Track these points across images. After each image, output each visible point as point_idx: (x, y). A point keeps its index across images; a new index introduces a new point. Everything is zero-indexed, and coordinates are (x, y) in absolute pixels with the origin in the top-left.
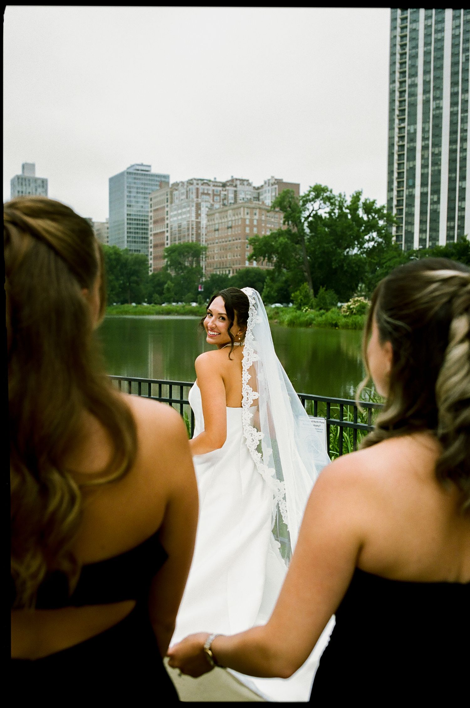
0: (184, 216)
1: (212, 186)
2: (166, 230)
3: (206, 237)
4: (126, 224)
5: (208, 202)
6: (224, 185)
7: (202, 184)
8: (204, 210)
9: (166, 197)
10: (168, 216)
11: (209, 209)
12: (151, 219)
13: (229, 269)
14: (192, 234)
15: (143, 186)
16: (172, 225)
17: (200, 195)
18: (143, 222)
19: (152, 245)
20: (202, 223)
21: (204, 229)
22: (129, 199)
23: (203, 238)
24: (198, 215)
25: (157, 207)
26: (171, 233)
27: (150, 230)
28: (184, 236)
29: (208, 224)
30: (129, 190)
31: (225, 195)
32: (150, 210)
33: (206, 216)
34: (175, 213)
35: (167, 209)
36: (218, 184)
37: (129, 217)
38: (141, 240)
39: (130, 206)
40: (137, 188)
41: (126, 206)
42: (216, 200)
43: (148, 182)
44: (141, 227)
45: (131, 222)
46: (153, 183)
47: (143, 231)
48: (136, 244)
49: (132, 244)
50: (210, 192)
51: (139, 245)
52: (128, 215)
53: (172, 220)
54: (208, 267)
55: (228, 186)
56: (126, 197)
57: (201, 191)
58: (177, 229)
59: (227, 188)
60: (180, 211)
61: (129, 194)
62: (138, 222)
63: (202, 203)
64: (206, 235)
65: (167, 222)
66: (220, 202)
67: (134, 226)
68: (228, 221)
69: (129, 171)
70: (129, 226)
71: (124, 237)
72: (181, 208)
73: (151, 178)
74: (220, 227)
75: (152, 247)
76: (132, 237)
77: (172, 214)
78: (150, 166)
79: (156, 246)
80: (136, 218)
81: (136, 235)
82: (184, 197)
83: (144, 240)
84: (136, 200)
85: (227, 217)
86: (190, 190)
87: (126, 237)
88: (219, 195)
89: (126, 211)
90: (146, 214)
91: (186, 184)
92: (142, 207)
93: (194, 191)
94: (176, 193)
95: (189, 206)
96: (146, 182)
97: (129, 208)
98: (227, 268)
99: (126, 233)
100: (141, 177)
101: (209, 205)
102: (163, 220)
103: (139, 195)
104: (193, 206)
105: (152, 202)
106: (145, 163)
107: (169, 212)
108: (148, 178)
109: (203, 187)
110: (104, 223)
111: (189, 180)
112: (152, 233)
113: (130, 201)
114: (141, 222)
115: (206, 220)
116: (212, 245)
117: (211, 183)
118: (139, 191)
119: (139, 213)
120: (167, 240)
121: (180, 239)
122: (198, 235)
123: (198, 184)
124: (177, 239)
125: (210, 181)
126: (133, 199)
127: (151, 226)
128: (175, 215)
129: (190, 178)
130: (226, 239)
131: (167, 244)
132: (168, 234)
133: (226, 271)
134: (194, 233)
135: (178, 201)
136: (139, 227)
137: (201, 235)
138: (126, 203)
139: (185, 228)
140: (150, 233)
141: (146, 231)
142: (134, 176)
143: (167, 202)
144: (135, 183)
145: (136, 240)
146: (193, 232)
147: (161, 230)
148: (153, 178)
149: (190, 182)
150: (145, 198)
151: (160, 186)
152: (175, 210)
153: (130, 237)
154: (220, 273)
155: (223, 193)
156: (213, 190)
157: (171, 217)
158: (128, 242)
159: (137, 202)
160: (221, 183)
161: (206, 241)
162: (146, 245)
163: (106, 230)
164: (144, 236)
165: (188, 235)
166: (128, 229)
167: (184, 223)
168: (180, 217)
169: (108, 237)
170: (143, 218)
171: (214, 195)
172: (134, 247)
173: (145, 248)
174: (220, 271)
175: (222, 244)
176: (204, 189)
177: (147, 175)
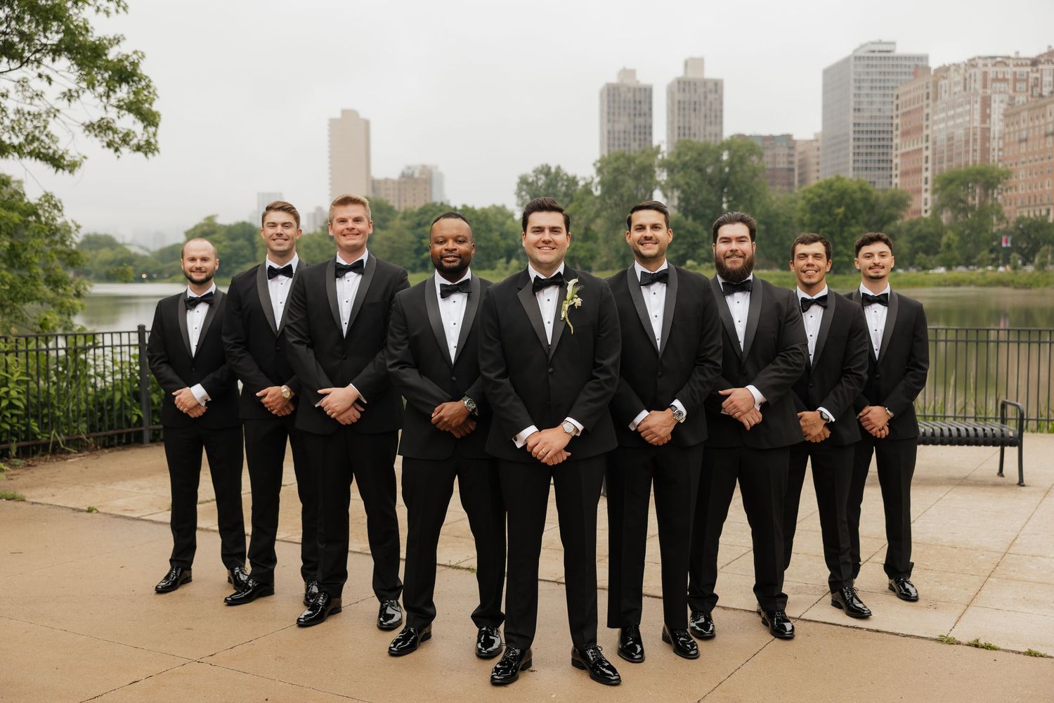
0: (959, 121)
1: (1011, 65)
2: (924, 145)
3: (1001, 153)
4: (851, 141)
5: (1004, 92)
6: (1035, 62)
7: (995, 65)
8: (997, 109)
9: (925, 91)
10: (930, 122)
11: (1009, 104)
12: (897, 129)
13: (1048, 206)
14: (975, 150)
15: (882, 77)
16: (936, 137)
17: (989, 83)
18: (882, 136)
19: (898, 172)
20: (992, 130)
21: (997, 139)
22: (857, 99)
23: (995, 156)
24: (985, 117)
25: (908, 109)
26: (934, 150)
27: (894, 147)
28: (959, 154)
29: (1007, 131)
30: (858, 85)
31: (1037, 79)
32: (894, 114)
33: (1002, 117)
34: (942, 115)
35: (926, 111)
36: (1024, 62)
37: (857, 129)
38: (877, 165)
39: (859, 110)
40: (872, 80)
41: (852, 111)
42: (1020, 88)
43: (891, 70)
44: (877, 143)
45: (861, 136)
46: (899, 70)
47: (881, 150)
48: (868, 172)
49: (861, 173)
50: (1009, 76)
51: (873, 173)
52: (855, 124)
53: (935, 128)
54: (1005, 205)
55: (1044, 63)
56: (852, 96)
57: (991, 76)
58: (945, 143)
59: (1040, 67)
60: (951, 113)
61: (857, 92)
62: (873, 136)
63: (993, 97)
64: (1000, 150)
65: (925, 132)
66: (1027, 90)
67: (865, 143)
68: (1046, 124)
69: (860, 54)
70: (857, 143)
71: (848, 162)
72: (954, 108)
73: (895, 62)
74: (1031, 135)
75: (898, 175)
76: (862, 161)
77: (935, 118)
78: (893, 43)
79: (905, 174)
80: (869, 128)
81: (869, 158)
82: (959, 88)
83: (885, 164)
84: (870, 99)
85: (1044, 116)
86: (970, 77)
87: (851, 162)
88: (1027, 80)
89: (851, 118)
90: (886, 121)
91: (963, 66)
92: (880, 110)
93: (979, 77)
94: (943, 82)
95: (969, 103)
96: (887, 70)
97: (857, 114)
98: (1044, 205)
99: (851, 155)
100: (878, 62)
101: (1005, 97)
102: (920, 129)
103: (874, 92)
104: (976, 102)
105: (899, 102)
106: (884, 40)
107: (930, 116)
108: (891, 62)
109: (995, 69)
110: (812, 141)
111: (969, 60)
112: (899, 152)
113: (859, 103)
114: (877, 136)
115: (1001, 124)
116: (1014, 167)
117: (1011, 62)
118: (874, 85)
119: (874, 121)
120: (927, 162)
121: (950, 160)
122: (985, 151)
123: (985, 65)
124: (945, 158)
125: (1009, 58)
126: (864, 99)
127: (897, 141)
128: (943, 120)
129: (971, 56)
130: (1042, 156)
131: (927, 169)
132: (929, 153)
133: (1040, 211)
134: (978, 147)
135: (947, 96)
136: (873, 143)
137: (991, 150)
138: (852, 105)
139: (961, 141)
140: (894, 152)
141: (885, 150)
142: (866, 62)
143: (928, 98)
144: (868, 73)
145: (869, 165)
146: (975, 147)
147: (916, 147)
148: (899, 62)
149: (972, 63)
150: (884, 95)
151: (915, 74)
152: (943, 110)
153: (858, 161)
154: (1029, 214)
155: (1032, 76)
156: (1015, 73)
157: (935, 123)
158: (854, 169)
159: (872, 103)
160: (1025, 59)
161: (999, 161)
162: (886, 173)
163: (816, 153)
164: (881, 158)
165: (967, 152)
166: (854, 148)
167: (960, 133)
168: (951, 123)
169: (818, 164)
170: (881, 129)
171: (1016, 80)
172: (865, 177)
173: (883, 178)
174: (1029, 212)
175: (1034, 163)
176: (997, 73)
177: (889, 58)
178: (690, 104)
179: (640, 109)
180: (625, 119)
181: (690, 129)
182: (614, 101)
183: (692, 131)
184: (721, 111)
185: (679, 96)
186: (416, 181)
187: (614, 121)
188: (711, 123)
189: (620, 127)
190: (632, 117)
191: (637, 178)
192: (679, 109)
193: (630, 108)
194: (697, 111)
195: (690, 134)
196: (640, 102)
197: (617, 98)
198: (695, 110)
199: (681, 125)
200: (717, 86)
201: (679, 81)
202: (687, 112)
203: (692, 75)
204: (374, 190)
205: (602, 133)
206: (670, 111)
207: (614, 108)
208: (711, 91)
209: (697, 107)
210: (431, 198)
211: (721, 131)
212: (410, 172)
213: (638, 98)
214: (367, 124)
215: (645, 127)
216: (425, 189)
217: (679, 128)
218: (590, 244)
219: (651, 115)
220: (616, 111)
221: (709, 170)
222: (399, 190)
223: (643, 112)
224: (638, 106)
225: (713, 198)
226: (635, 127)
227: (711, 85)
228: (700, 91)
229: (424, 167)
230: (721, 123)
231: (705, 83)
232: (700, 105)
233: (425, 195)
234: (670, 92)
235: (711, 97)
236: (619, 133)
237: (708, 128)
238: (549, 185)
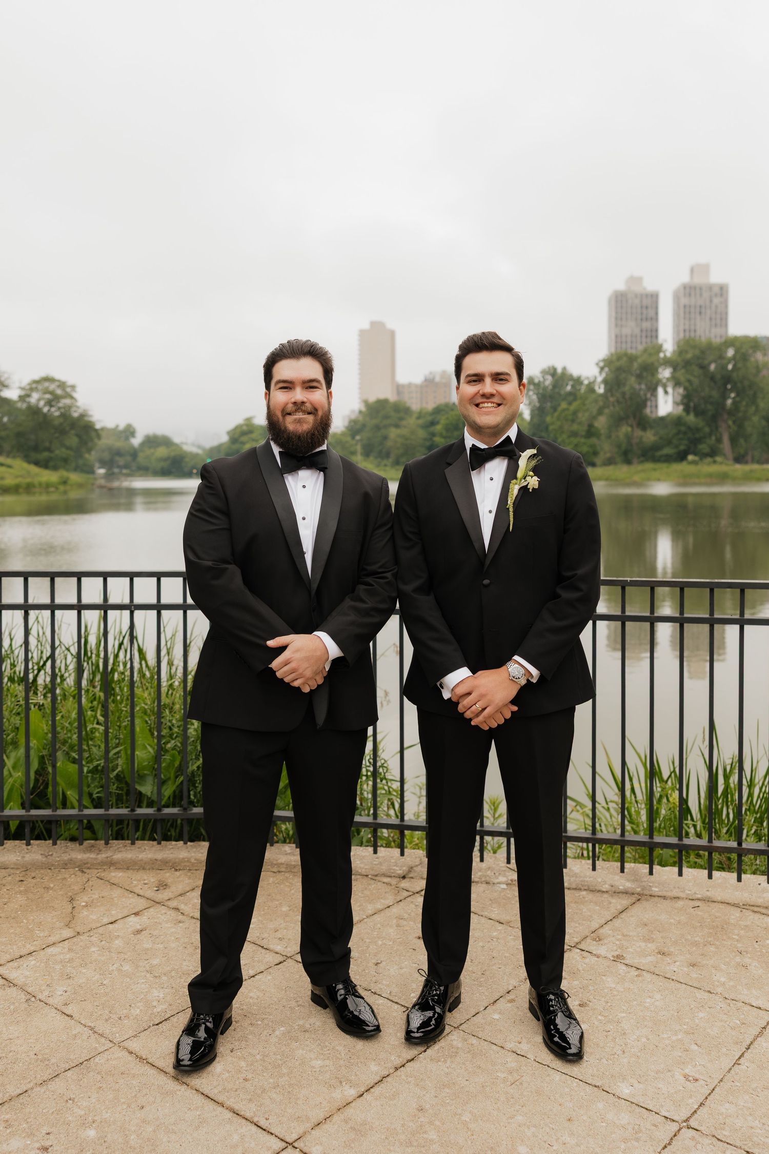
178: (696, 308)
179: (647, 313)
180: (632, 324)
181: (695, 331)
182: (622, 307)
183: (698, 334)
184: (726, 313)
185: (684, 301)
186: (438, 385)
187: (622, 326)
188: (716, 325)
189: (626, 331)
190: (639, 322)
191: (639, 377)
192: (685, 313)
193: (637, 313)
194: (703, 315)
195: (695, 337)
196: (647, 308)
197: (624, 304)
198: (700, 313)
199: (687, 327)
200: (722, 291)
201: (685, 287)
202: (693, 315)
203: (698, 280)
204: (400, 392)
205: (610, 337)
206: (676, 315)
207: (622, 313)
208: (716, 295)
209: (703, 310)
212: (433, 377)
213: (644, 303)
214: (392, 334)
215: (651, 331)
216: (445, 392)
217: (685, 331)
218: (594, 440)
219: (657, 320)
220: (624, 316)
221: (713, 367)
222: (422, 394)
223: (649, 316)
224: (645, 311)
225: (715, 394)
226: (642, 331)
227: (716, 290)
228: (706, 295)
230: (726, 326)
231: (710, 287)
232: (705, 307)
233: (445, 397)
234: (676, 297)
235: (716, 301)
236: (626, 336)
237: (713, 330)
238: (555, 385)
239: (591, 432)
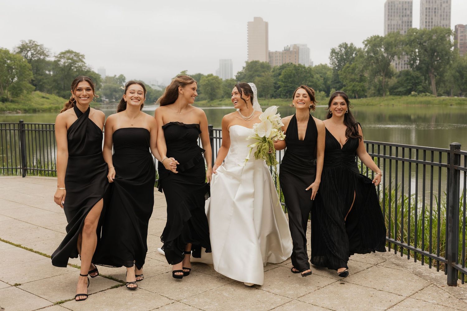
178: (432, 9)
179: (406, 13)
180: (398, 18)
181: (432, 22)
182: (392, 9)
183: (433, 24)
184: (450, 12)
185: (426, 5)
186: (291, 52)
187: (391, 20)
188: (444, 19)
189: (393, 22)
190: (401, 17)
192: (426, 12)
193: (400, 12)
194: (436, 14)
195: (432, 25)
196: (406, 9)
197: (393, 7)
198: (435, 12)
199: (428, 21)
202: (431, 14)
204: (270, 57)
205: (385, 26)
206: (422, 13)
207: (391, 12)
208: (444, 2)
209: (436, 10)
210: (298, 61)
211: (450, 23)
212: (288, 48)
213: (404, 8)
214: (267, 24)
215: (408, 22)
216: (295, 56)
217: (426, 22)
219: (411, 16)
220: (393, 14)
222: (282, 57)
223: (407, 14)
224: (404, 11)
226: (402, 22)
228: (438, 2)
229: (295, 45)
230: (450, 19)
232: (438, 10)
233: (296, 59)
235: (444, 5)
236: (394, 25)
237: (442, 22)
238: (346, 53)
239: (362, 79)
